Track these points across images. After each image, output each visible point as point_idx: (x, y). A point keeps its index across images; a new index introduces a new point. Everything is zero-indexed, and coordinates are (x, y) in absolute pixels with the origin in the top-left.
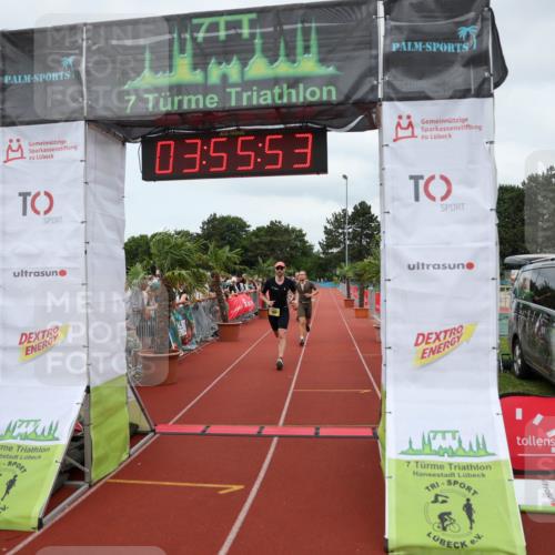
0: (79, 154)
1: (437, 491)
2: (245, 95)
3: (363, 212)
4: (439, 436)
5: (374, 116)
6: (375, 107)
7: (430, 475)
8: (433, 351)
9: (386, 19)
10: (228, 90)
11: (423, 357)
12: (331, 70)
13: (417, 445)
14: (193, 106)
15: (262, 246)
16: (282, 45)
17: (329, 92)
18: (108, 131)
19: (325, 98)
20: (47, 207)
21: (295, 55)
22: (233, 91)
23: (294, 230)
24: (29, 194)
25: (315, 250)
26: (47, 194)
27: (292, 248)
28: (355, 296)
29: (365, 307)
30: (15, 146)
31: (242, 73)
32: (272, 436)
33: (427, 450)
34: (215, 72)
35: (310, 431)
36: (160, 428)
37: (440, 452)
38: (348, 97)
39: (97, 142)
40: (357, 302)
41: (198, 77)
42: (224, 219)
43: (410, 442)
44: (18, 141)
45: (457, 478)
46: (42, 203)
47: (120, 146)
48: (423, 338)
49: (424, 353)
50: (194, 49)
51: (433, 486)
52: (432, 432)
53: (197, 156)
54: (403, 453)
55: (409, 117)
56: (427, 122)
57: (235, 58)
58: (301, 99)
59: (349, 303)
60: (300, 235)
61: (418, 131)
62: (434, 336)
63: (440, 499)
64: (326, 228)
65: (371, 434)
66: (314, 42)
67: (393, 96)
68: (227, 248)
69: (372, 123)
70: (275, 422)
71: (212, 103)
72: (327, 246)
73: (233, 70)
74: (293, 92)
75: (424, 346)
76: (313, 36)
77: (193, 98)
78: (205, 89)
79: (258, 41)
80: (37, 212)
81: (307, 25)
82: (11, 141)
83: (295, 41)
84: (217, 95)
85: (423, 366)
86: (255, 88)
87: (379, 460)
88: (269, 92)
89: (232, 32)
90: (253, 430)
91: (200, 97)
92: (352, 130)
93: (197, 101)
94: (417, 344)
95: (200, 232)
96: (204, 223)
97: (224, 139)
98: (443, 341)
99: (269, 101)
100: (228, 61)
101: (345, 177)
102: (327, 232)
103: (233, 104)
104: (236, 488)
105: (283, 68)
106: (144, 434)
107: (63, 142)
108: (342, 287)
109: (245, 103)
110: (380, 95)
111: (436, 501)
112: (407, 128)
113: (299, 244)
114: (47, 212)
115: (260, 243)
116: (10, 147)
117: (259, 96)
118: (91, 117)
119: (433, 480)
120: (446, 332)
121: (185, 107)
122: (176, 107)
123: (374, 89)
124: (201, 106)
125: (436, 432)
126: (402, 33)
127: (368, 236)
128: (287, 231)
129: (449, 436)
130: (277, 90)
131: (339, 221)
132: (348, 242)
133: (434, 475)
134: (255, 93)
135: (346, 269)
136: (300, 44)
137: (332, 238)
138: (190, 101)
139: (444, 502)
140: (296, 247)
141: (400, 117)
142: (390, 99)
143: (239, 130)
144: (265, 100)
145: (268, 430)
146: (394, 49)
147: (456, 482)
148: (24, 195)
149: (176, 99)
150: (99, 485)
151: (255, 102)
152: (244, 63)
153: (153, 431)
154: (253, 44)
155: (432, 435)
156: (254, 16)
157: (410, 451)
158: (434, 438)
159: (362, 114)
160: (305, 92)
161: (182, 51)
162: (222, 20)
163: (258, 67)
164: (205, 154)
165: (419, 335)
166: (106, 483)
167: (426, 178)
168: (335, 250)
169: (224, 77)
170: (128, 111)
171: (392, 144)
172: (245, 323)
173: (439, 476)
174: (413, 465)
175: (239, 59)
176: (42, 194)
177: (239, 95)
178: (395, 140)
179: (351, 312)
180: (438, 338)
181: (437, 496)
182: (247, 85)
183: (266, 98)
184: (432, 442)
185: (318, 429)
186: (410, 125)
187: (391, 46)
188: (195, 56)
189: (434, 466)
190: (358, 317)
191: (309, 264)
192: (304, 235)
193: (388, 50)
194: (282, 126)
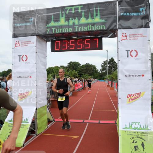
0: (35, 45)
1: (134, 139)
2: (80, 28)
3: (112, 60)
4: (134, 124)
5: (116, 33)
6: (116, 31)
7: (132, 135)
8: (132, 99)
9: (119, 6)
10: (75, 27)
11: (129, 101)
12: (103, 21)
13: (128, 126)
14: (65, 31)
15: (84, 70)
16: (90, 14)
17: (103, 27)
18: (42, 38)
19: (102, 29)
20: (26, 59)
21: (93, 17)
22: (76, 27)
23: (93, 66)
24: (21, 56)
25: (99, 71)
26: (26, 56)
27: (92, 71)
28: (110, 84)
29: (113, 87)
30: (17, 43)
31: (79, 22)
32: (87, 123)
33: (131, 128)
34: (71, 22)
35: (97, 122)
36: (56, 120)
37: (135, 128)
38: (108, 28)
39: (39, 42)
40: (110, 86)
41: (67, 23)
42: (73, 63)
43: (126, 125)
44: (18, 41)
45: (139, 136)
46: (24, 58)
47: (45, 42)
48: (129, 96)
49: (130, 100)
50: (65, 16)
51: (132, 138)
52: (132, 122)
53: (66, 45)
54: (124, 128)
55: (125, 34)
56: (131, 35)
57: (77, 18)
58: (95, 29)
59: (108, 86)
60: (95, 67)
61: (128, 38)
62: (132, 95)
63: (135, 142)
64: (102, 65)
65: (114, 123)
66: (99, 13)
67: (121, 28)
68: (75, 70)
69: (115, 36)
70: (87, 119)
71: (70, 31)
72: (102, 70)
73: (76, 21)
74: (93, 27)
75: (129, 98)
76: (98, 12)
77: (65, 29)
78: (69, 27)
79: (83, 13)
80: (23, 61)
81: (96, 9)
82: (16, 41)
83: (93, 13)
84: (72, 28)
85: (129, 104)
86: (82, 26)
87: (117, 130)
88: (86, 27)
89: (76, 11)
90: (81, 121)
91: (67, 29)
92: (109, 38)
93: (66, 30)
94: (127, 97)
95: (67, 66)
96: (68, 64)
97: (74, 40)
98: (135, 97)
99: (86, 30)
100: (75, 19)
101: (107, 51)
102: (102, 66)
103: (76, 31)
104: (77, 137)
105: (90, 20)
106: (52, 121)
107: (30, 42)
108: (106, 81)
109: (79, 30)
110: (117, 28)
111: (133, 142)
112: (125, 37)
113: (94, 69)
114: (26, 61)
115: (84, 69)
116: (16, 43)
117: (83, 28)
118: (38, 35)
119: (133, 136)
120: (136, 94)
121: (63, 32)
122: (61, 32)
123: (116, 26)
124: (67, 31)
125: (133, 123)
126: (124, 10)
127: (114, 67)
128: (91, 66)
129: (137, 124)
130: (88, 27)
131: (105, 63)
132: (108, 69)
133: (133, 135)
134: (82, 28)
135: (107, 76)
136: (95, 14)
137: (103, 68)
138: (64, 30)
139: (136, 143)
140: (94, 70)
141: (123, 34)
142: (120, 29)
143: (78, 38)
144: (85, 29)
145: (86, 121)
146: (121, 15)
147: (139, 137)
148: (20, 56)
149: (61, 30)
150: (39, 135)
151: (82, 30)
152: (79, 19)
153: (54, 120)
154: (82, 14)
155: (132, 123)
156: (82, 6)
157: (126, 128)
158: (133, 125)
159: (112, 33)
160: (96, 27)
161: (62, 16)
162: (73, 8)
163: (83, 20)
164: (68, 45)
165: (128, 95)
166: (41, 135)
167: (130, 51)
168: (104, 71)
169: (74, 23)
170: (48, 33)
171: (121, 41)
172: (79, 91)
173: (134, 135)
174: (127, 132)
175: (78, 18)
176: (25, 56)
177: (78, 28)
178: (122, 40)
179: (109, 88)
180: (133, 95)
181: (134, 141)
182: (80, 25)
183: (86, 29)
184: (132, 125)
185: (99, 121)
186: (126, 36)
187: (120, 14)
188: (66, 18)
189: (133, 132)
190: (110, 90)
191: (97, 75)
192: (96, 67)
193: (120, 15)
194: (90, 37)
